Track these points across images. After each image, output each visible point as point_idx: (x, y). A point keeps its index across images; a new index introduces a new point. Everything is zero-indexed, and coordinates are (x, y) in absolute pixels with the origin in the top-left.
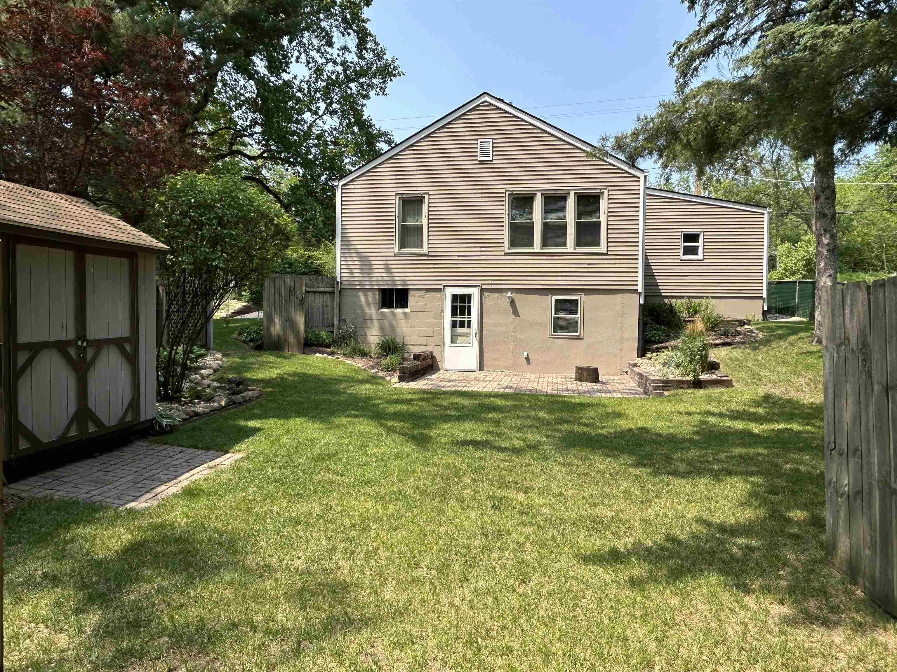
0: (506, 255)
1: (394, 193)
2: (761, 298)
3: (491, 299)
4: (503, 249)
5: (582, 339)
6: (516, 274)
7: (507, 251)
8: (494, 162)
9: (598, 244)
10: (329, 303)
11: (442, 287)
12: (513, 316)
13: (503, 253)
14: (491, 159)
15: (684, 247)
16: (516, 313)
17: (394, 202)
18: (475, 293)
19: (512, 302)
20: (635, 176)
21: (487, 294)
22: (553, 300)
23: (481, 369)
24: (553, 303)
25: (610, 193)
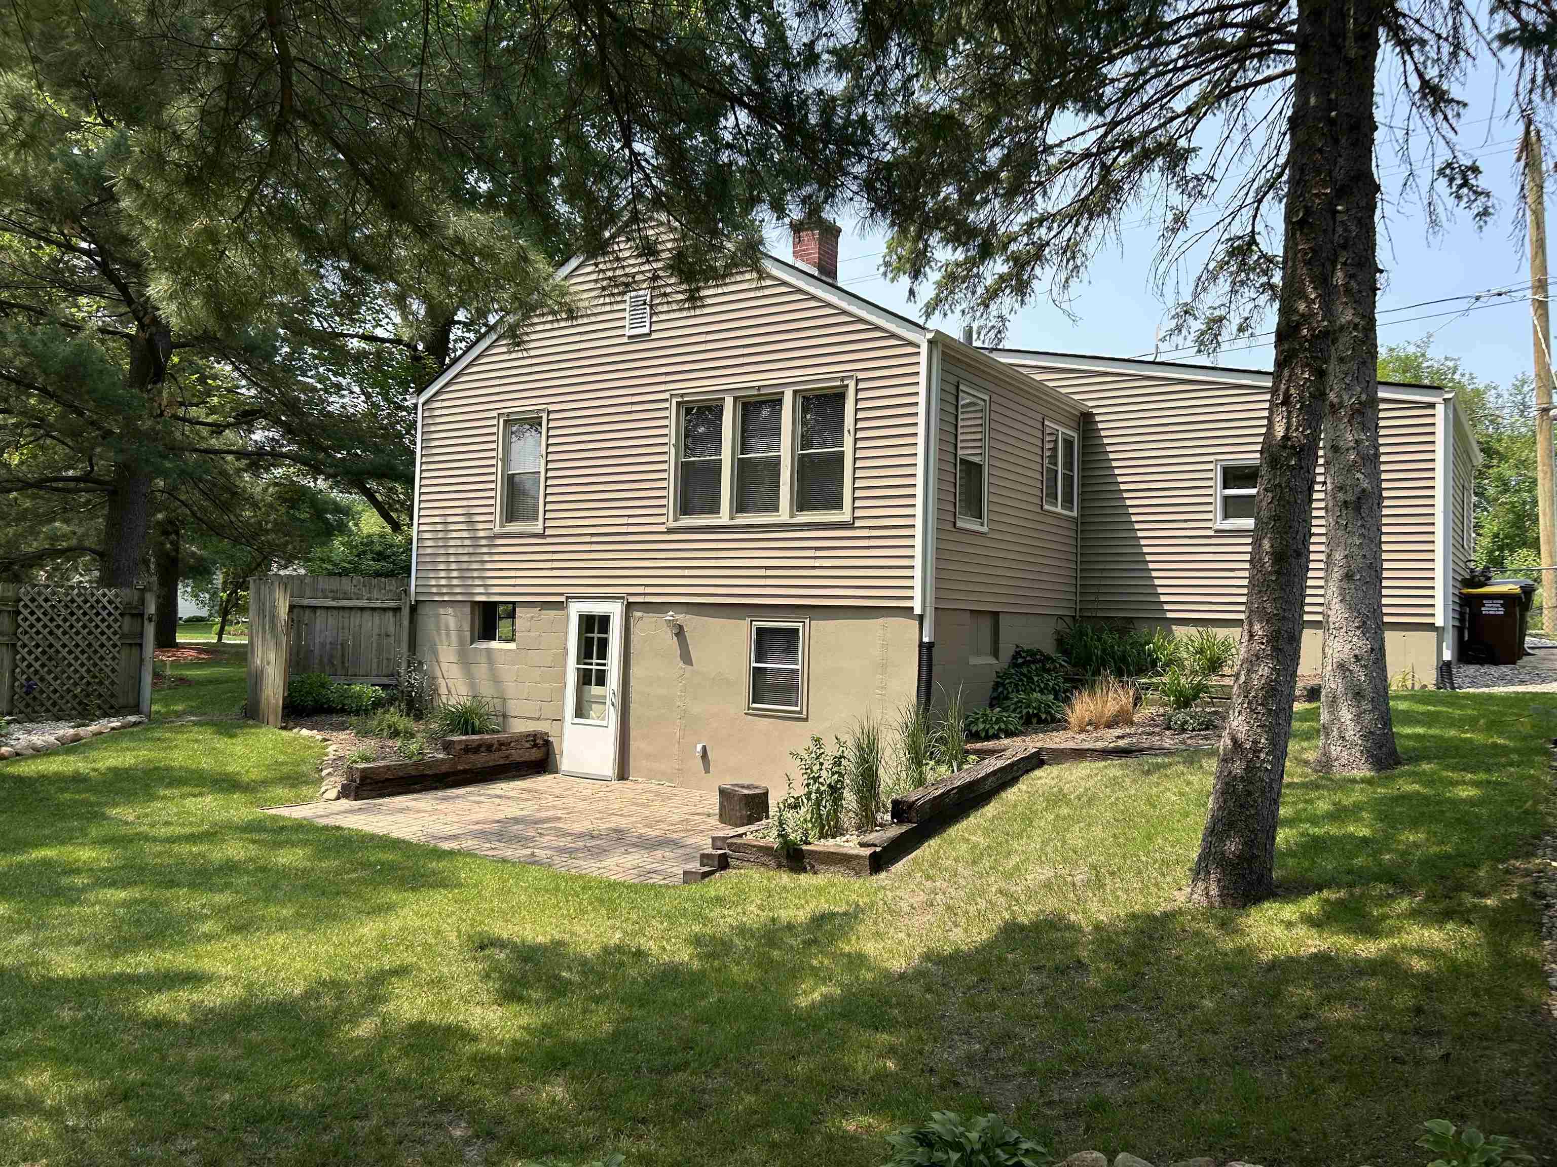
0: (670, 531)
1: (495, 414)
2: (1431, 627)
3: (644, 624)
4: (663, 519)
5: (806, 719)
6: (687, 572)
7: (672, 524)
8: (654, 336)
9: (837, 504)
10: (391, 629)
11: (563, 599)
12: (681, 664)
13: (662, 528)
14: (646, 330)
15: (1226, 499)
16: (686, 658)
17: (494, 430)
18: (615, 610)
19: (680, 632)
20: (911, 344)
21: (638, 614)
22: (754, 630)
23: (623, 774)
24: (754, 637)
25: (861, 385)
